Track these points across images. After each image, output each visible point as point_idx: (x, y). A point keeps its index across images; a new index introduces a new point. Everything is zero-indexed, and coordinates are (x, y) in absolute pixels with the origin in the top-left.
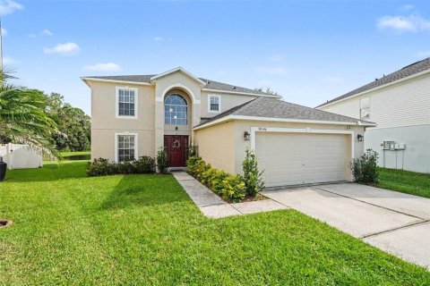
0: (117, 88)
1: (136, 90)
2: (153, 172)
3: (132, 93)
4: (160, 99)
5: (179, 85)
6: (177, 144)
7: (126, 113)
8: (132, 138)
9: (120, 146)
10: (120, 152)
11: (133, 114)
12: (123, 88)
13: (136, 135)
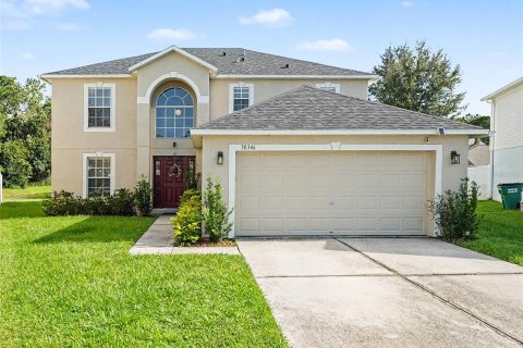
0: (87, 86)
1: (112, 86)
2: (132, 214)
3: (107, 92)
4: (144, 100)
5: (173, 75)
6: (176, 171)
7: (99, 125)
8: (107, 163)
9: (91, 173)
10: (91, 182)
11: (107, 124)
12: (94, 86)
13: (113, 156)
